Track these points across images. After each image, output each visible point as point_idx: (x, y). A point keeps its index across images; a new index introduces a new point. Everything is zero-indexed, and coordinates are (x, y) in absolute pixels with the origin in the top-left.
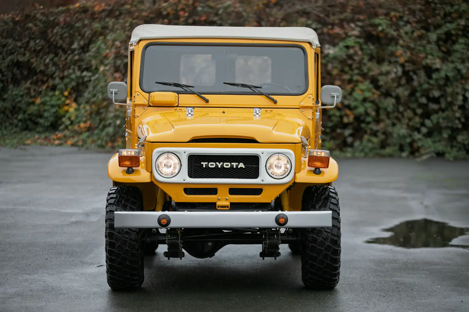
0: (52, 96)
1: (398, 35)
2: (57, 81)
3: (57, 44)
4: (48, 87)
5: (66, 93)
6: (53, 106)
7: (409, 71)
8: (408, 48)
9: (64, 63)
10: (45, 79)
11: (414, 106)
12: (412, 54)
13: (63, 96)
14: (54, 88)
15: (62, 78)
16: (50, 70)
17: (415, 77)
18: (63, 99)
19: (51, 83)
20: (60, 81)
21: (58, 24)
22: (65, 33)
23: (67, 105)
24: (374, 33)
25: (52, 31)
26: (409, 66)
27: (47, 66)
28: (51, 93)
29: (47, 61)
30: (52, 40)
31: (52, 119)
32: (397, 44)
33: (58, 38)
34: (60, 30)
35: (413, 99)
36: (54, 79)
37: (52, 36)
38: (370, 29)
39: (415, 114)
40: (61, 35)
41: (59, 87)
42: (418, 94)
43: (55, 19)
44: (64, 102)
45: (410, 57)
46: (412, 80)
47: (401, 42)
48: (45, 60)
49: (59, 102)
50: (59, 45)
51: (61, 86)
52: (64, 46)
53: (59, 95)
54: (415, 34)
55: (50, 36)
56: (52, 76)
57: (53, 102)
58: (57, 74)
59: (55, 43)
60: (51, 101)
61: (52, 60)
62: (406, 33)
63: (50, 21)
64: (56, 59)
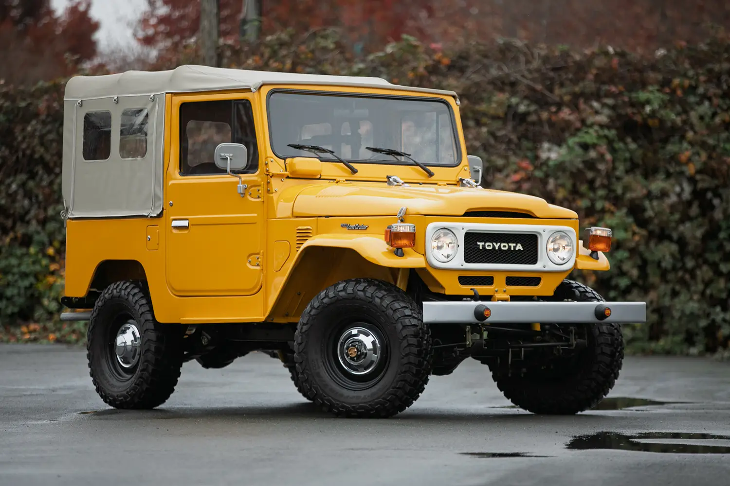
0: (23, 255)
1: (685, 122)
2: (34, 226)
3: (32, 156)
4: (14, 239)
5: (51, 251)
6: (24, 275)
7: (706, 190)
8: (703, 145)
9: (47, 191)
10: (9, 223)
11: (716, 257)
12: (710, 157)
13: (45, 255)
14: (27, 241)
15: (43, 223)
16: (17, 205)
17: (716, 202)
18: (44, 262)
19: (20, 230)
20: (39, 228)
21: (36, 115)
22: (49, 132)
23: (53, 273)
24: (638, 118)
25: (23, 130)
26: (703, 180)
27: (12, 197)
28: (19, 252)
29: (14, 187)
30: (24, 146)
31: (20, 301)
32: (683, 137)
33: (36, 141)
34: (39, 127)
35: (713, 245)
36: (28, 223)
37: (24, 138)
38: (629, 110)
39: (718, 273)
40: (42, 137)
41: (36, 238)
42: (722, 235)
43: (29, 104)
44: (47, 267)
45: (705, 163)
46: (713, 207)
47: (690, 135)
48: (9, 185)
49: (37, 268)
50: (37, 156)
51: (43, 237)
52: (48, 157)
53: (37, 254)
54: (718, 120)
55: (20, 138)
56: (22, 218)
57: (24, 268)
58: (33, 213)
59: (28, 152)
60: (19, 265)
61: (23, 185)
62: (701, 118)
63: (19, 109)
64: (31, 184)
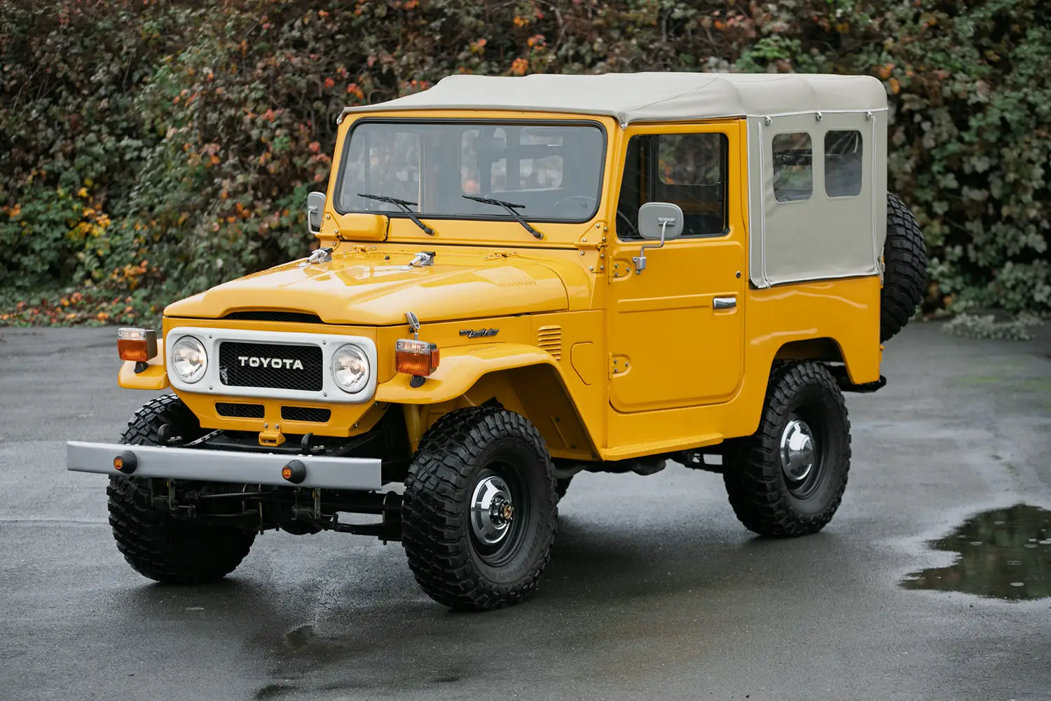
0: (51, 198)
1: (882, 25)
2: (60, 161)
3: (54, 74)
4: (39, 176)
5: (83, 192)
6: (53, 224)
7: (911, 113)
8: (909, 57)
9: (74, 117)
10: (31, 158)
11: (927, 195)
12: (917, 71)
13: (76, 197)
14: (53, 180)
15: (71, 156)
16: (40, 135)
17: (926, 126)
18: (76, 206)
19: (45, 166)
20: (67, 164)
21: (55, 24)
22: (73, 44)
23: (87, 220)
24: (824, 23)
25: (42, 43)
26: (912, 100)
27: (33, 126)
28: (45, 195)
29: (34, 113)
30: (43, 62)
31: (52, 255)
32: (880, 47)
33: (58, 56)
34: (60, 39)
35: (924, 179)
36: (53, 157)
37: (43, 53)
38: (814, 14)
39: (932, 215)
40: (65, 51)
41: (65, 175)
42: (936, 168)
43: (47, 11)
44: (80, 211)
45: (913, 79)
46: (921, 133)
47: (889, 42)
48: (28, 111)
49: (68, 214)
50: (60, 75)
51: (71, 174)
52: (73, 76)
53: (67, 195)
54: (923, 23)
55: (38, 54)
56: (47, 153)
57: (52, 215)
58: (58, 144)
59: (49, 71)
60: (47, 210)
61: (44, 111)
62: (902, 22)
63: (34, 16)
64: (55, 109)
